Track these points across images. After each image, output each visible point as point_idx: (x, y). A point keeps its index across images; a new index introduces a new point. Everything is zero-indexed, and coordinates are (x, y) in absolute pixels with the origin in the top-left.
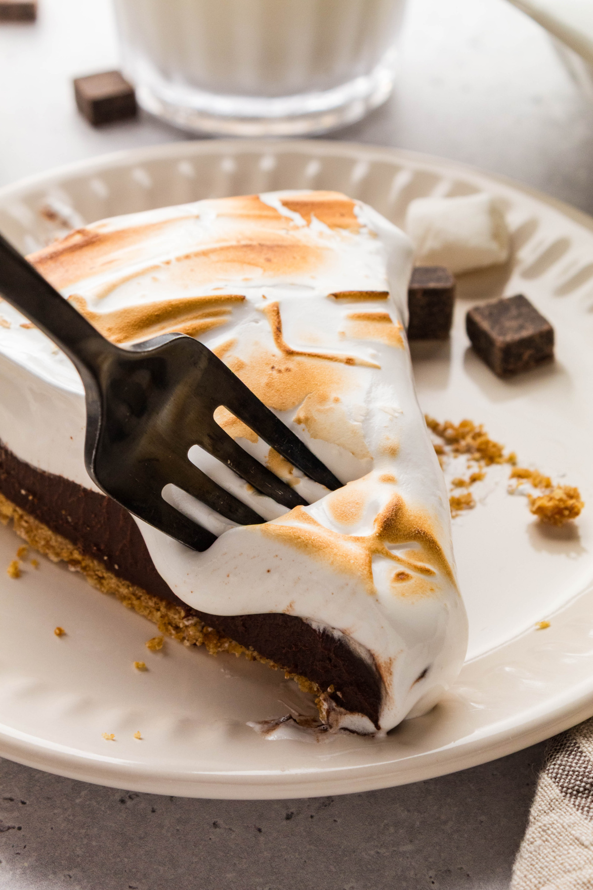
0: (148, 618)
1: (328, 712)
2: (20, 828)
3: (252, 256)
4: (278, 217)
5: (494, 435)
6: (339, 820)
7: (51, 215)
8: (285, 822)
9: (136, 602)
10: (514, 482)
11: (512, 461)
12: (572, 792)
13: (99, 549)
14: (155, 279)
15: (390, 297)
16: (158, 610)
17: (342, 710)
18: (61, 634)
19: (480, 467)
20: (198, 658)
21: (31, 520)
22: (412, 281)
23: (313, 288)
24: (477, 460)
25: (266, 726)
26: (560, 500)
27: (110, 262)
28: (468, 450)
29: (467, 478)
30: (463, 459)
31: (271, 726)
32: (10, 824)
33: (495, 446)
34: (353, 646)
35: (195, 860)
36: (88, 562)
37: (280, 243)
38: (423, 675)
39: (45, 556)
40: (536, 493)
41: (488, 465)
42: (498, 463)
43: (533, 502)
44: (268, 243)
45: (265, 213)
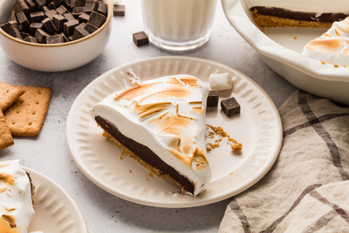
0: (149, 169)
1: (183, 191)
2: (122, 212)
3: (173, 93)
4: (179, 83)
5: (225, 131)
6: (187, 213)
7: (129, 74)
8: (176, 213)
9: (146, 166)
10: (228, 141)
11: (229, 136)
12: (233, 209)
13: (138, 154)
14: (152, 97)
15: (202, 103)
16: (151, 167)
17: (186, 191)
18: (131, 172)
19: (221, 138)
20: (159, 178)
21: (124, 147)
22: (209, 94)
23: (186, 101)
24: (221, 136)
25: (173, 193)
26: (237, 146)
27: (143, 93)
28: (219, 134)
29: (218, 140)
30: (218, 135)
31: (174, 193)
32: (120, 211)
33: (225, 133)
34: (189, 179)
35: (157, 220)
36: (136, 156)
37: (179, 90)
38: (203, 185)
39: (127, 154)
40: (233, 144)
41: (223, 137)
42: (226, 137)
43: (232, 147)
44: (177, 90)
45: (177, 82)
